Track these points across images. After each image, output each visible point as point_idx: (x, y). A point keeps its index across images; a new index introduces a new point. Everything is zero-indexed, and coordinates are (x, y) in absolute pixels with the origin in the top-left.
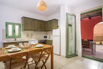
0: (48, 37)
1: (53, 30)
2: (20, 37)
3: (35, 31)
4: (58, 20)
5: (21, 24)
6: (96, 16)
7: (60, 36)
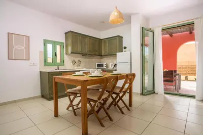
0: (104, 66)
1: (117, 53)
2: (63, 65)
3: (84, 55)
4: (122, 37)
5: (63, 43)
6: (182, 32)
7: (131, 63)
